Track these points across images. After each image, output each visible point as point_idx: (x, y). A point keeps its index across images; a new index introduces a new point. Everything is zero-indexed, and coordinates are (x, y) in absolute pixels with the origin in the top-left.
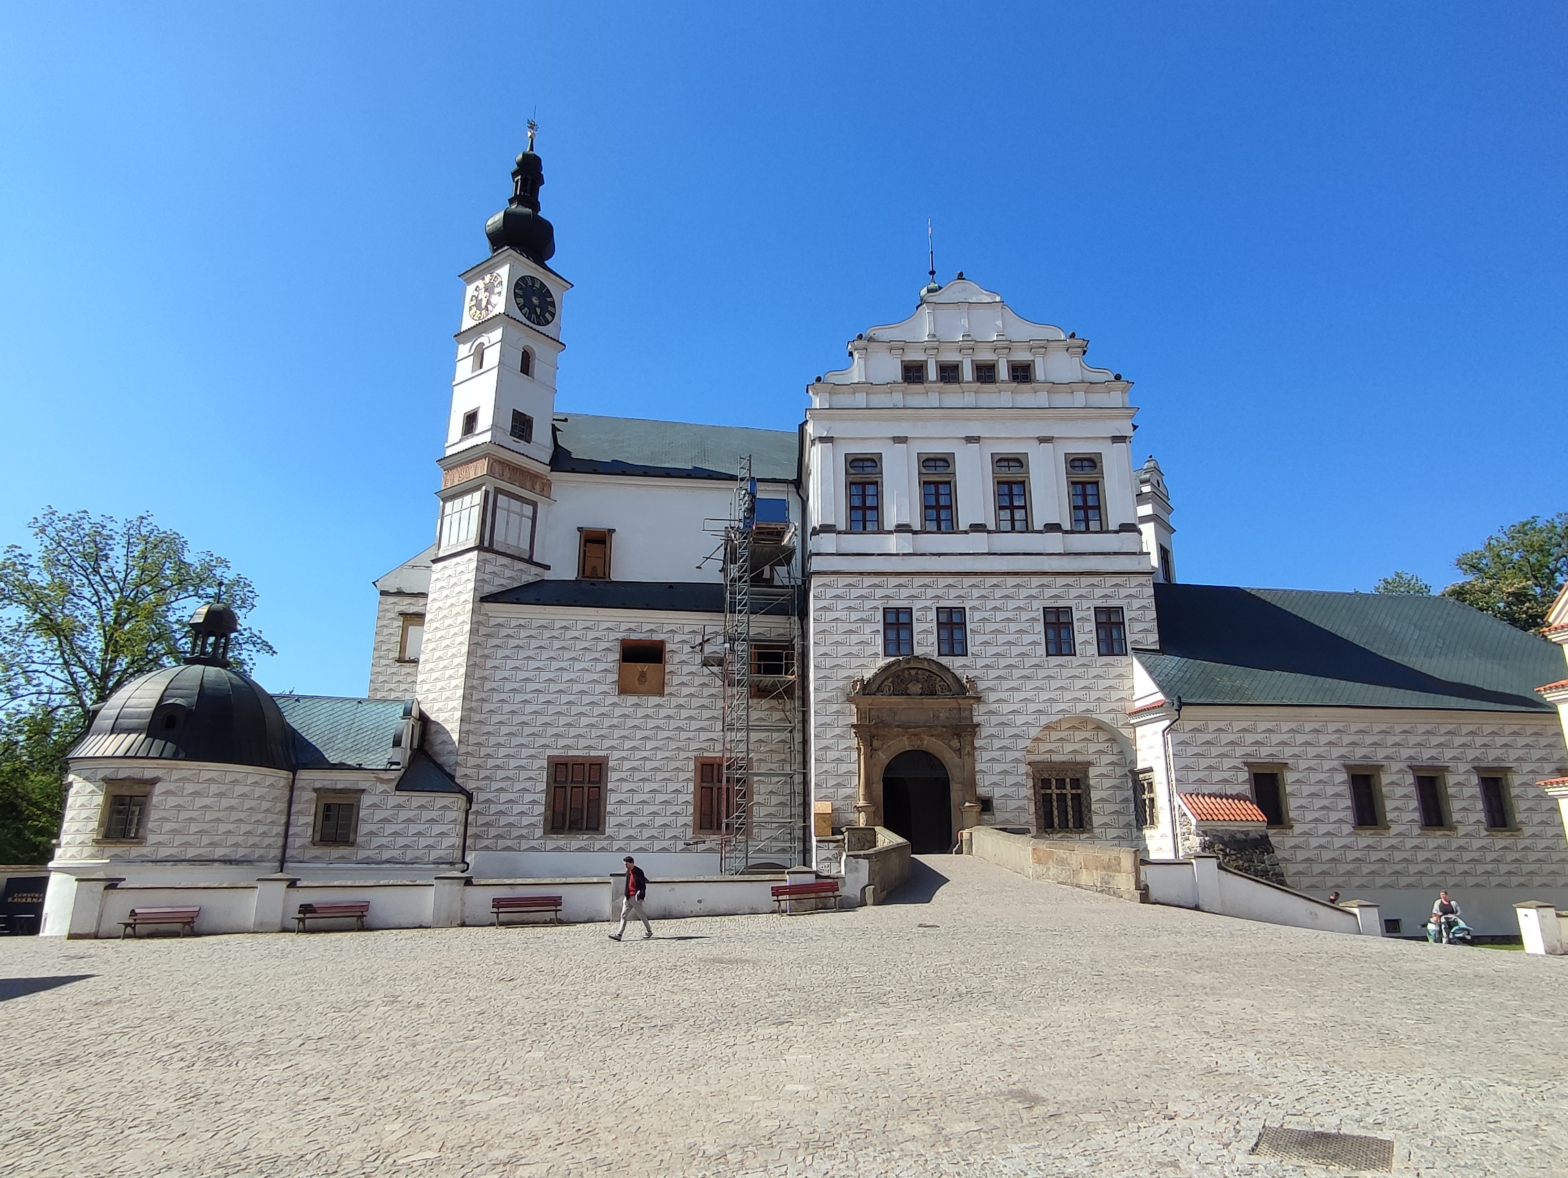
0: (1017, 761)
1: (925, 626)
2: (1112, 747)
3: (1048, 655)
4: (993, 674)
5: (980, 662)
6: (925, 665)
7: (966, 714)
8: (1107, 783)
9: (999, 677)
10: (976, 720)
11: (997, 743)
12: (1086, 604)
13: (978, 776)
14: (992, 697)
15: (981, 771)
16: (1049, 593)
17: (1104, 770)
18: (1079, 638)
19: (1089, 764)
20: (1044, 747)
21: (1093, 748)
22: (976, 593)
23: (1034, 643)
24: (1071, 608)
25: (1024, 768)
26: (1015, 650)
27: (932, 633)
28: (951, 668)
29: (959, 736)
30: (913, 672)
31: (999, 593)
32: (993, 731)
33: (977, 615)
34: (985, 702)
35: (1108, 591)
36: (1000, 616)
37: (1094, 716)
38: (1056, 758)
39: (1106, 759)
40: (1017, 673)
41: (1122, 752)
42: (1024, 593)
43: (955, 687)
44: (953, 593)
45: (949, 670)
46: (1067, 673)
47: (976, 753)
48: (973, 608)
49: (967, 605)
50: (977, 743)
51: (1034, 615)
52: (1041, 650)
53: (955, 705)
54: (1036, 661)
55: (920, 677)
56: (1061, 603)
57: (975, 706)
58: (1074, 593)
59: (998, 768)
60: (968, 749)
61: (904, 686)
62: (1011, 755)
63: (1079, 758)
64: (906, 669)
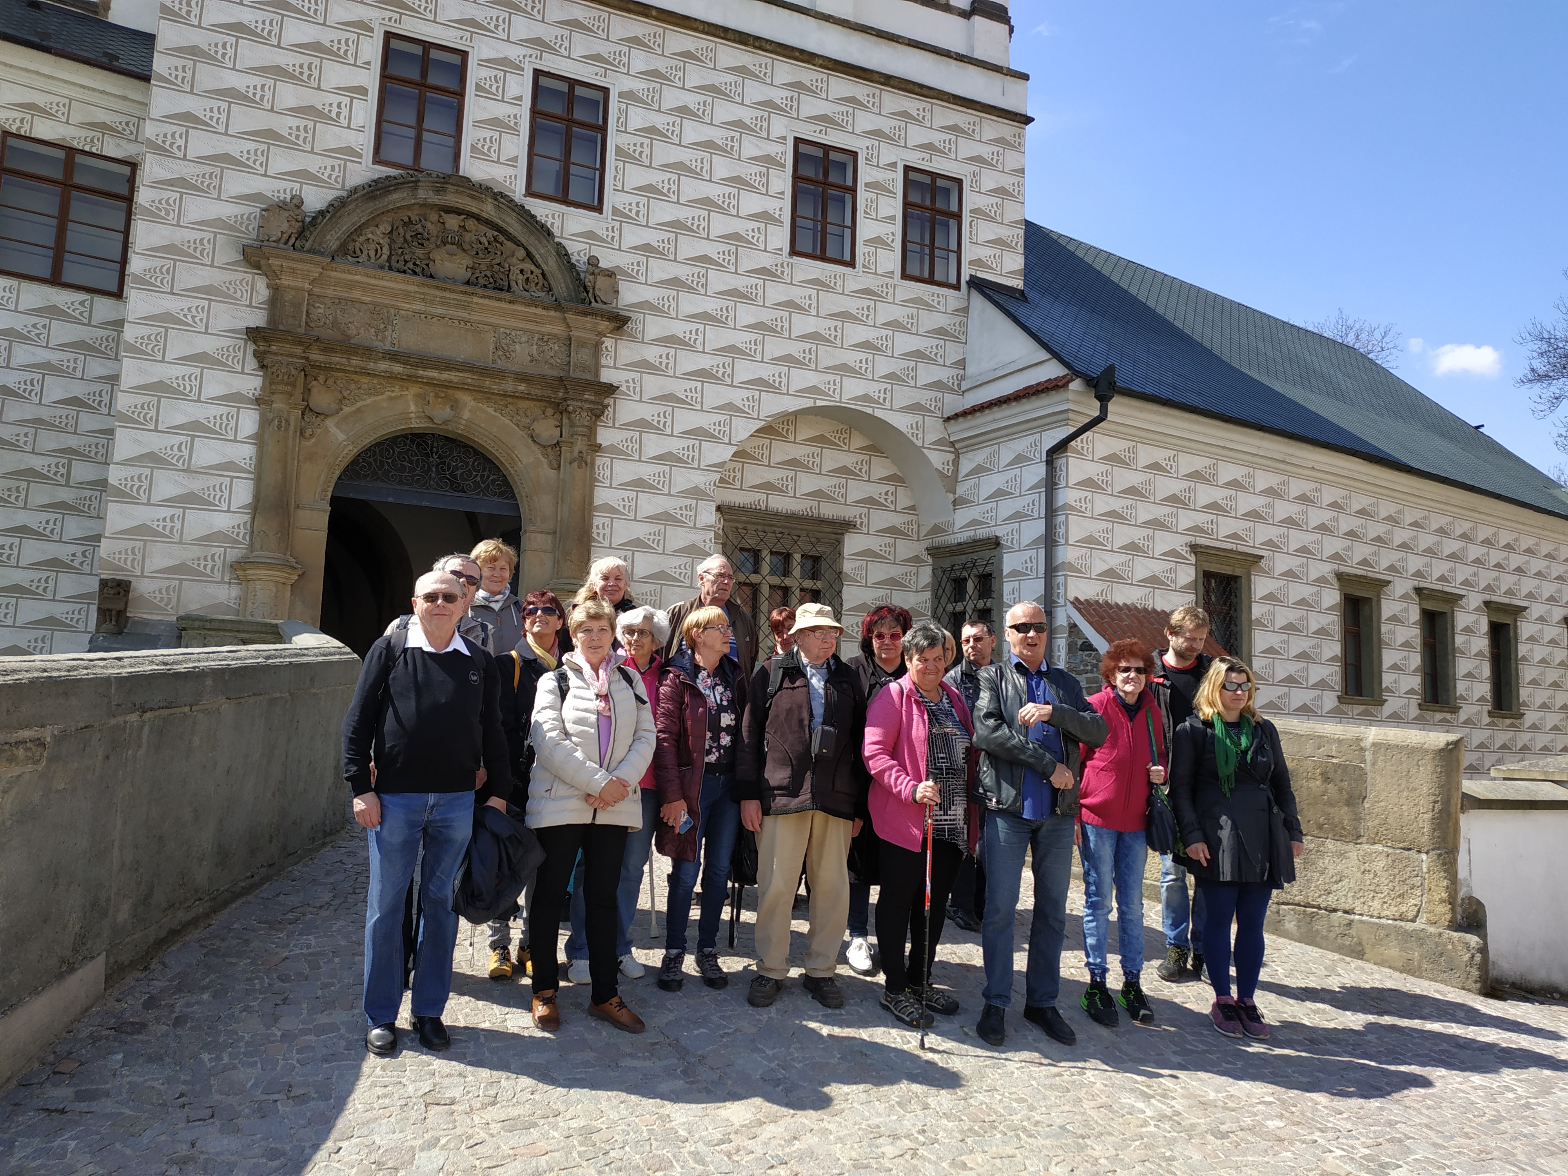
0: (696, 493)
1: (500, 110)
2: (895, 494)
3: (794, 252)
4: (660, 270)
5: (633, 236)
6: (488, 209)
7: (582, 356)
8: (878, 572)
9: (675, 283)
10: (607, 376)
11: (654, 445)
12: (889, 154)
13: (598, 520)
14: (654, 327)
15: (608, 508)
16: (811, 106)
17: (874, 543)
18: (866, 229)
19: (846, 526)
20: (756, 474)
21: (857, 491)
22: (640, 61)
23: (764, 217)
24: (854, 155)
25: (708, 515)
26: (721, 225)
27: (514, 130)
28: (556, 231)
29: (560, 409)
30: (453, 222)
31: (696, 76)
32: (647, 412)
33: (638, 118)
34: (632, 338)
35: (937, 138)
36: (693, 132)
37: (879, 413)
38: (779, 503)
39: (881, 519)
40: (718, 281)
41: (913, 508)
42: (755, 92)
43: (561, 286)
44: (581, 45)
45: (549, 234)
46: (832, 303)
47: (599, 461)
48: (628, 96)
49: (617, 84)
50: (605, 436)
51: (774, 149)
52: (780, 237)
53: (558, 329)
54: (766, 261)
55: (468, 237)
56: (834, 138)
57: (608, 342)
58: (865, 121)
59: (650, 505)
60: (580, 444)
61: (420, 252)
62: (683, 479)
63: (828, 511)
64: (433, 206)
